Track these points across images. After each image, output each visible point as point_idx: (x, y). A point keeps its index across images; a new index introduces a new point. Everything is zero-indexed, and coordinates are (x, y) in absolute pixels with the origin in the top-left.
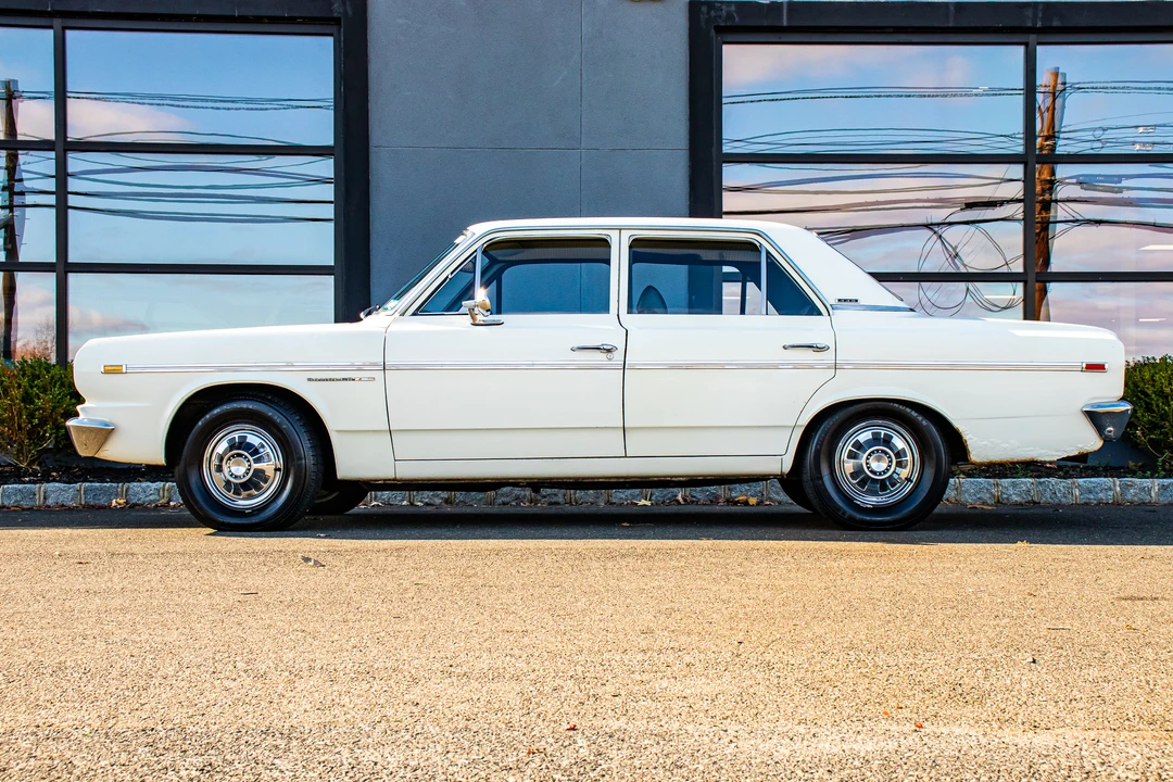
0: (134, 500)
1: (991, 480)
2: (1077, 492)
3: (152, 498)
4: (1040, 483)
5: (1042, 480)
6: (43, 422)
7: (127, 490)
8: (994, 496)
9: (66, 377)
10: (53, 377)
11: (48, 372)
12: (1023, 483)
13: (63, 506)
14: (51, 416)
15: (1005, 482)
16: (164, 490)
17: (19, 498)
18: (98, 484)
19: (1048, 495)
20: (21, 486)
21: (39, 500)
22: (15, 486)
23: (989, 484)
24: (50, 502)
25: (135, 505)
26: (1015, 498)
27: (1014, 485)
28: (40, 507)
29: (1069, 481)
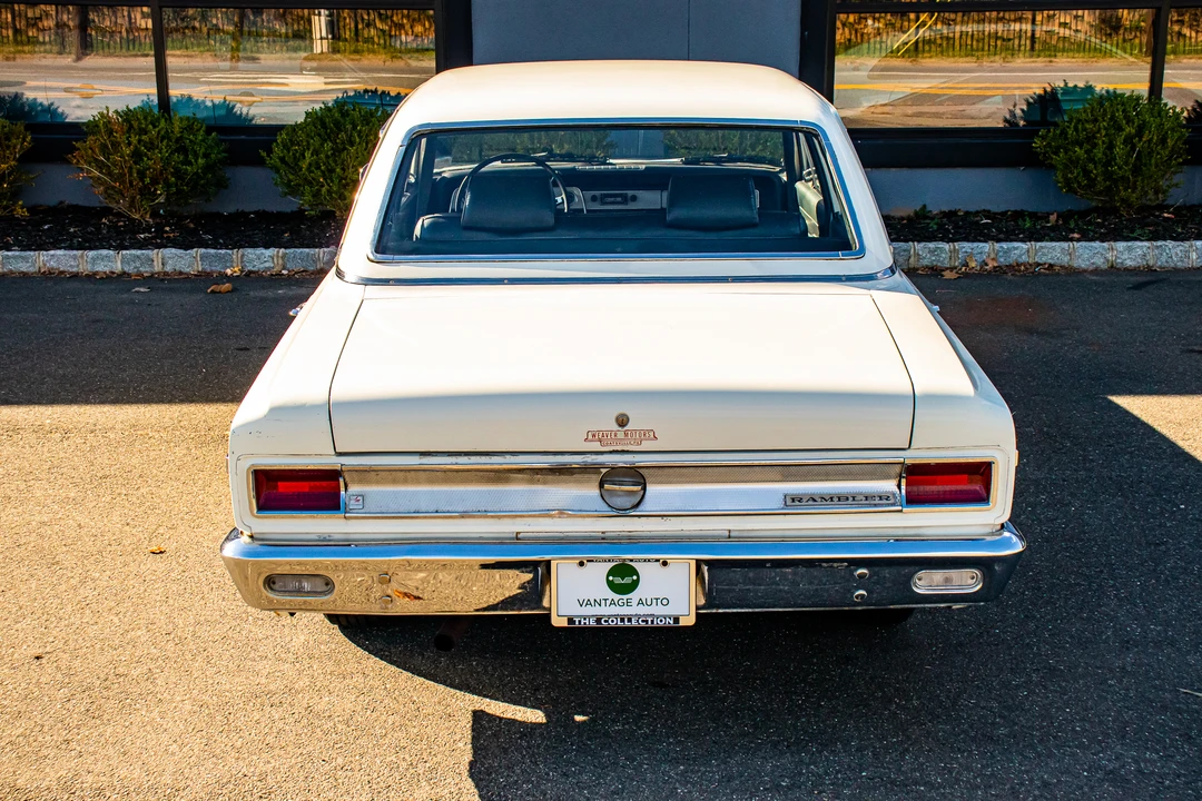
0: (250, 268)
1: (1105, 244)
2: (1194, 256)
3: (267, 265)
4: (1157, 247)
5: (1159, 243)
6: (155, 181)
7: (243, 256)
8: (1108, 261)
9: (172, 132)
10: (159, 131)
11: (155, 127)
12: (1138, 247)
13: (181, 273)
14: (161, 174)
15: (1121, 245)
16: (278, 256)
17: (138, 264)
18: (212, 251)
19: (1164, 259)
20: (139, 252)
21: (157, 267)
22: (133, 252)
23: (1104, 248)
24: (168, 268)
25: (250, 272)
26: (1129, 263)
27: (1130, 249)
28: (158, 273)
29: (1187, 244)
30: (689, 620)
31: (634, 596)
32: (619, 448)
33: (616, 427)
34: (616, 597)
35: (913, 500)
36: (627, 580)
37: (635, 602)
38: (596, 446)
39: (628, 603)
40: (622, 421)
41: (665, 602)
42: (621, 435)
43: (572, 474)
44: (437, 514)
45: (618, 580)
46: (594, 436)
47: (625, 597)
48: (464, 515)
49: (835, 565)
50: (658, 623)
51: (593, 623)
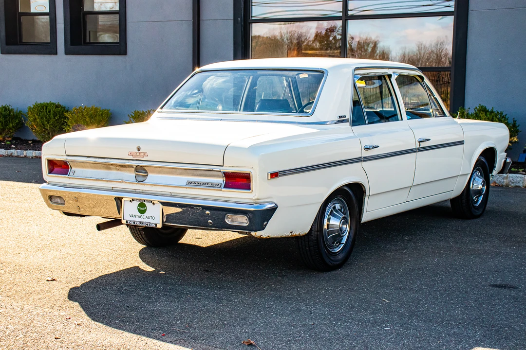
30: (159, 226)
31: (145, 215)
32: (138, 159)
33: (136, 151)
34: (140, 215)
35: (227, 186)
36: (143, 209)
37: (145, 217)
38: (131, 158)
39: (143, 217)
40: (139, 149)
41: (153, 218)
42: (138, 154)
43: (127, 167)
44: (91, 179)
45: (141, 209)
46: (131, 154)
47: (142, 215)
48: (97, 180)
49: (198, 208)
50: (151, 226)
51: (133, 224)
